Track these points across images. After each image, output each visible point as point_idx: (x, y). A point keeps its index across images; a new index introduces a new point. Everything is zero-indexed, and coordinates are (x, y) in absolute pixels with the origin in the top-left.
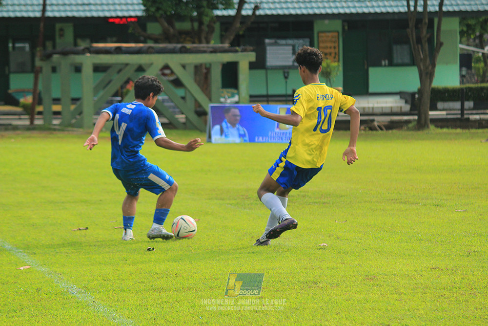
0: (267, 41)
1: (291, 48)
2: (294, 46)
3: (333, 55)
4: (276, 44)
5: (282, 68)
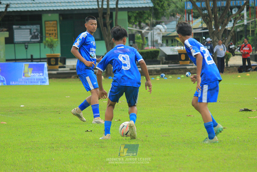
0: (14, 27)
1: (29, 30)
2: (30, 30)
3: (54, 35)
4: (20, 28)
5: (24, 43)
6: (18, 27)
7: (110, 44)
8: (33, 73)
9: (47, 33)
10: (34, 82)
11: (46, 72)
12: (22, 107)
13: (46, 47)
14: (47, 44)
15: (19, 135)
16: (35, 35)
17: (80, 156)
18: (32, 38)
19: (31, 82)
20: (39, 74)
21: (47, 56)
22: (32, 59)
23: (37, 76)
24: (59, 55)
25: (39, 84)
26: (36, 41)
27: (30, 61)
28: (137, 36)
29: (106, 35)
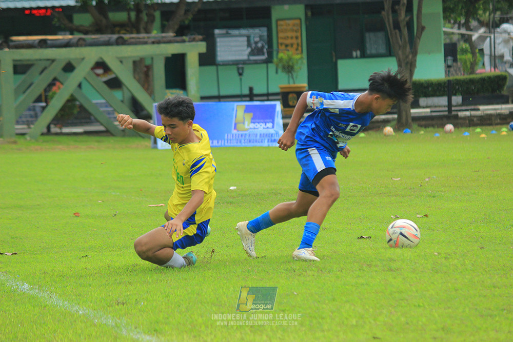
0: (217, 31)
1: (245, 39)
2: (248, 37)
3: (295, 46)
4: (227, 35)
5: (236, 63)
6: (223, 31)
7: (407, 63)
8: (254, 123)
9: (281, 44)
10: (256, 141)
11: (279, 121)
12: (232, 191)
13: (280, 71)
14: (280, 65)
15: (227, 246)
16: (256, 48)
17: (347, 287)
18: (252, 53)
19: (250, 141)
20: (265, 125)
21: (281, 88)
22: (251, 96)
23: (261, 128)
24: (304, 87)
25: (266, 144)
26: (259, 60)
27: (248, 99)
28: (461, 47)
29: (400, 47)
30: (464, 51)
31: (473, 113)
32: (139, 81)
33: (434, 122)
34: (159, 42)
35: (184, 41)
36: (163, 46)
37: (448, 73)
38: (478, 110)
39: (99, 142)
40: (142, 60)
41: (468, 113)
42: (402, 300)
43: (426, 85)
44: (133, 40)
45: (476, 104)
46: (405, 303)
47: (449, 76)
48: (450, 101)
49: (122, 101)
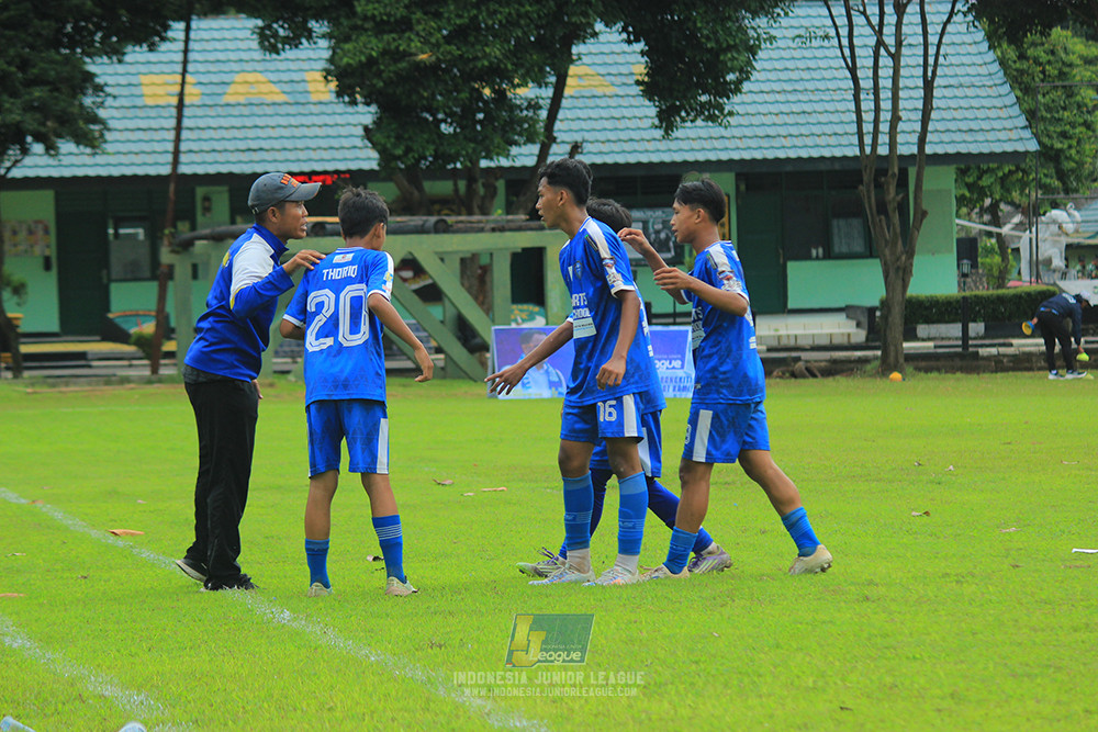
2: (645, 223)
7: (898, 269)
16: (657, 240)
23: (663, 368)
25: (670, 393)
28: (983, 245)
29: (886, 240)
30: (989, 251)
31: (1003, 350)
32: (469, 290)
33: (940, 364)
34: (502, 230)
35: (542, 228)
36: (508, 234)
37: (962, 285)
38: (1011, 345)
39: (404, 386)
40: (475, 256)
41: (994, 351)
42: (886, 648)
43: (928, 304)
44: (460, 225)
45: (1007, 337)
46: (891, 653)
47: (964, 290)
48: (965, 330)
49: (442, 322)
